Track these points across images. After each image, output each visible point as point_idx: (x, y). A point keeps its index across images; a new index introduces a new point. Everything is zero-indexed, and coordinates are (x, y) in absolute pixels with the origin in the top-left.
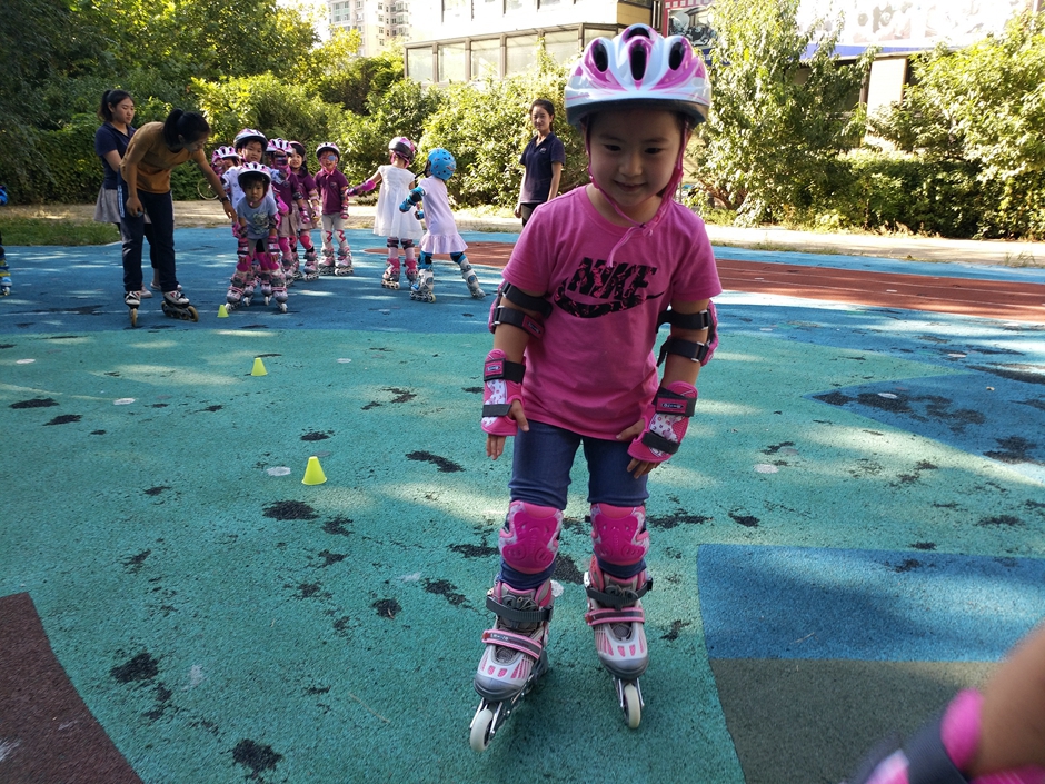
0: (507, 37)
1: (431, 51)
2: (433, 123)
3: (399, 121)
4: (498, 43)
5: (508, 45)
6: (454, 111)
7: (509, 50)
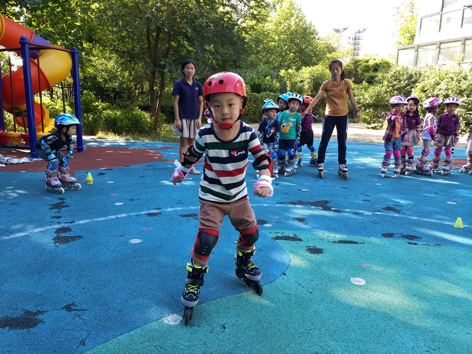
0: (466, 39)
1: (413, 50)
2: (419, 87)
3: (397, 86)
4: (460, 43)
5: (466, 44)
6: (433, 81)
7: (466, 47)
